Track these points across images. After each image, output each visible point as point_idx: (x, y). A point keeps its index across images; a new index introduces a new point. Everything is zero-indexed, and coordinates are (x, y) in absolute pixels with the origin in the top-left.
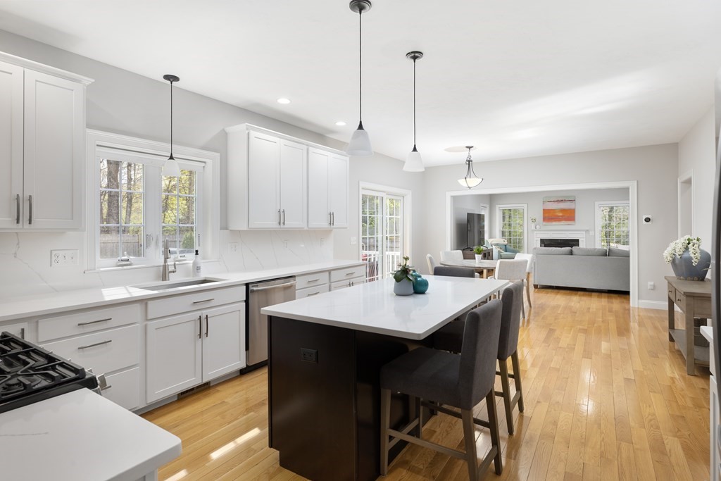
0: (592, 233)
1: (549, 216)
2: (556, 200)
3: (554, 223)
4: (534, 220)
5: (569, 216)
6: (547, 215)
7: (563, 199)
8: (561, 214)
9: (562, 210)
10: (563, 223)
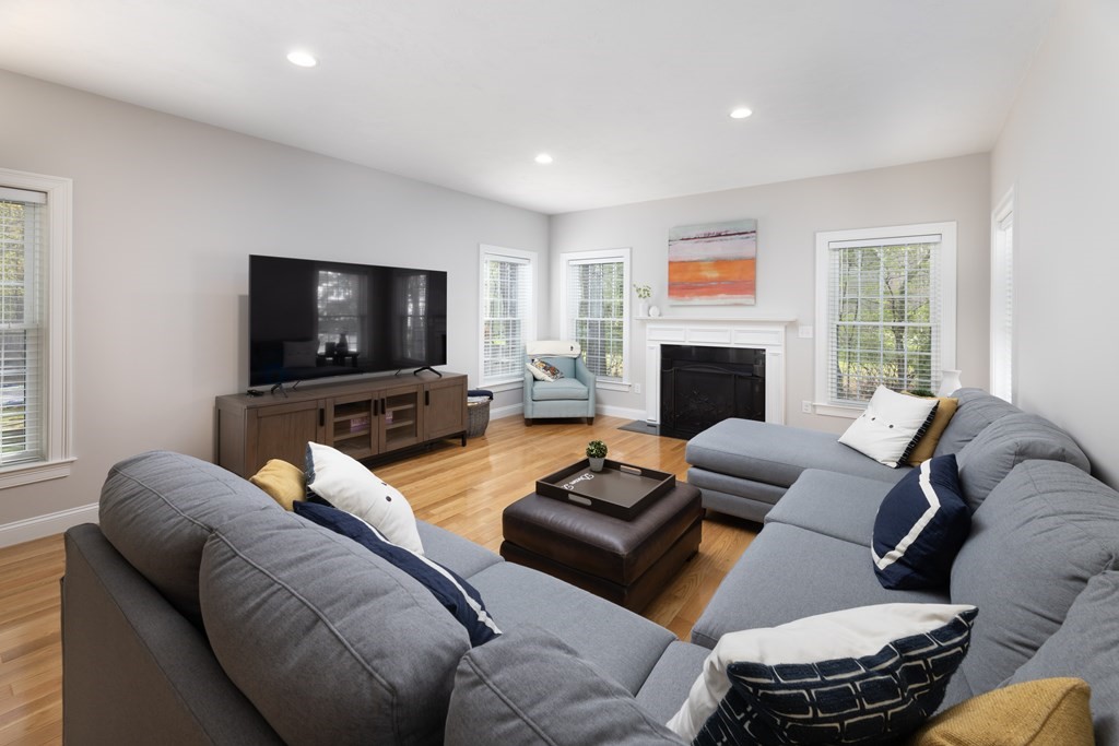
0: (805, 332)
1: (685, 282)
2: (701, 232)
3: (697, 301)
4: (645, 293)
5: (737, 279)
6: (677, 278)
7: (722, 230)
8: (714, 274)
9: (719, 263)
10: (721, 299)
